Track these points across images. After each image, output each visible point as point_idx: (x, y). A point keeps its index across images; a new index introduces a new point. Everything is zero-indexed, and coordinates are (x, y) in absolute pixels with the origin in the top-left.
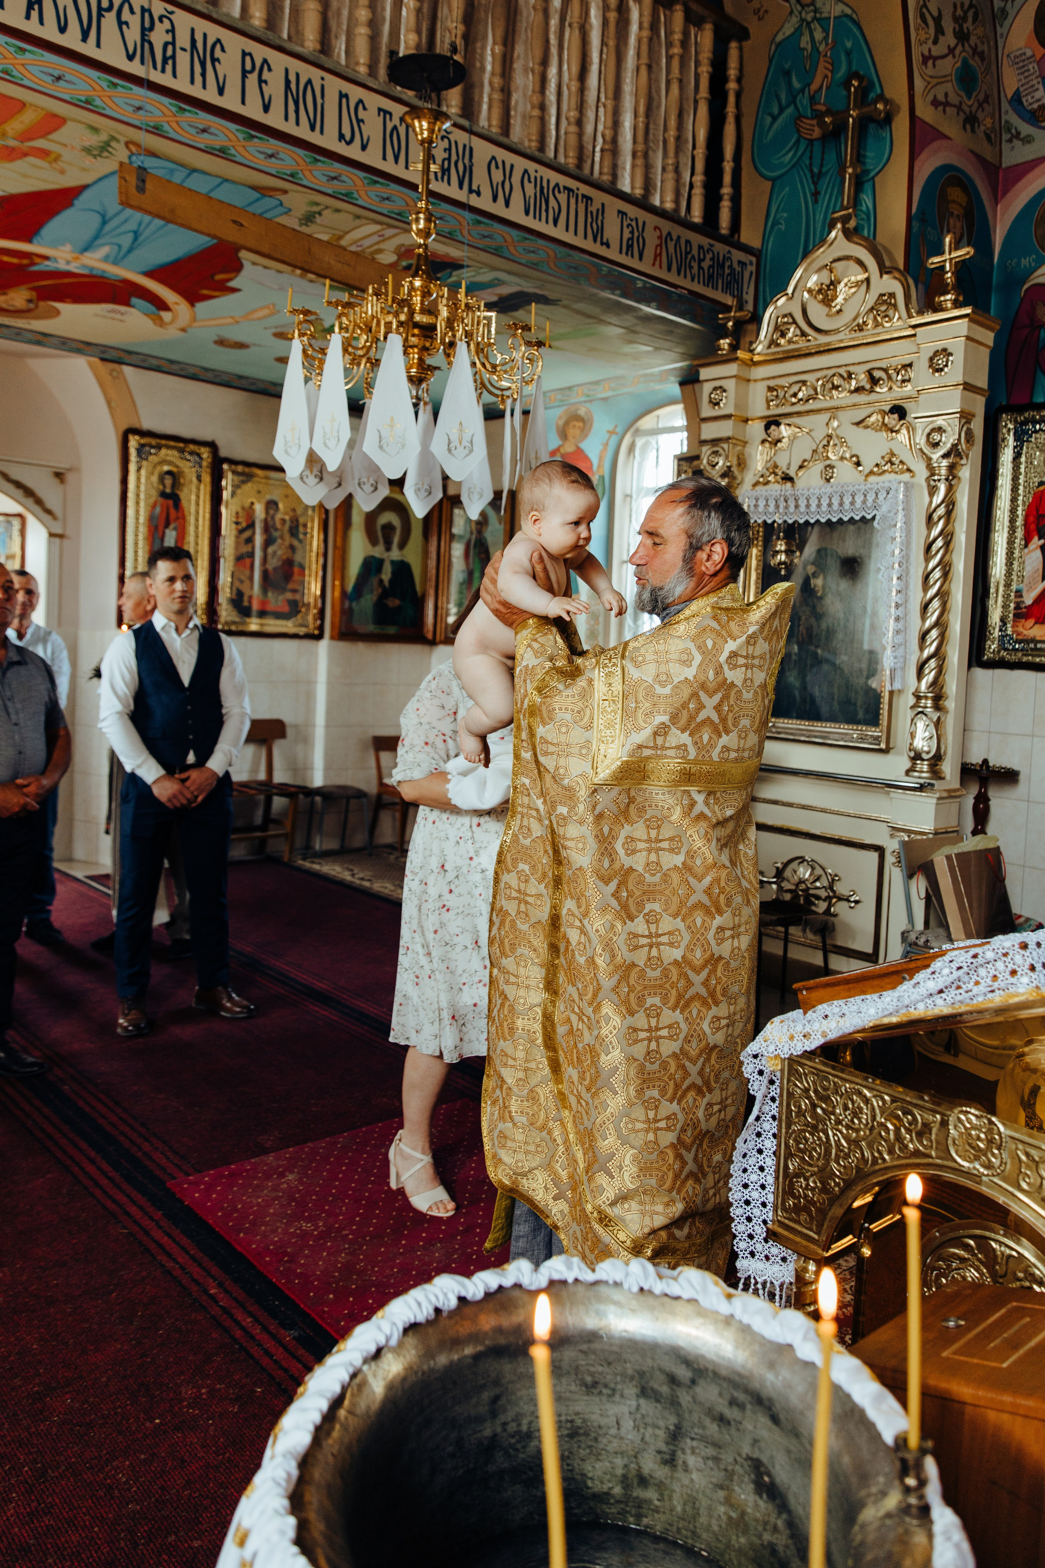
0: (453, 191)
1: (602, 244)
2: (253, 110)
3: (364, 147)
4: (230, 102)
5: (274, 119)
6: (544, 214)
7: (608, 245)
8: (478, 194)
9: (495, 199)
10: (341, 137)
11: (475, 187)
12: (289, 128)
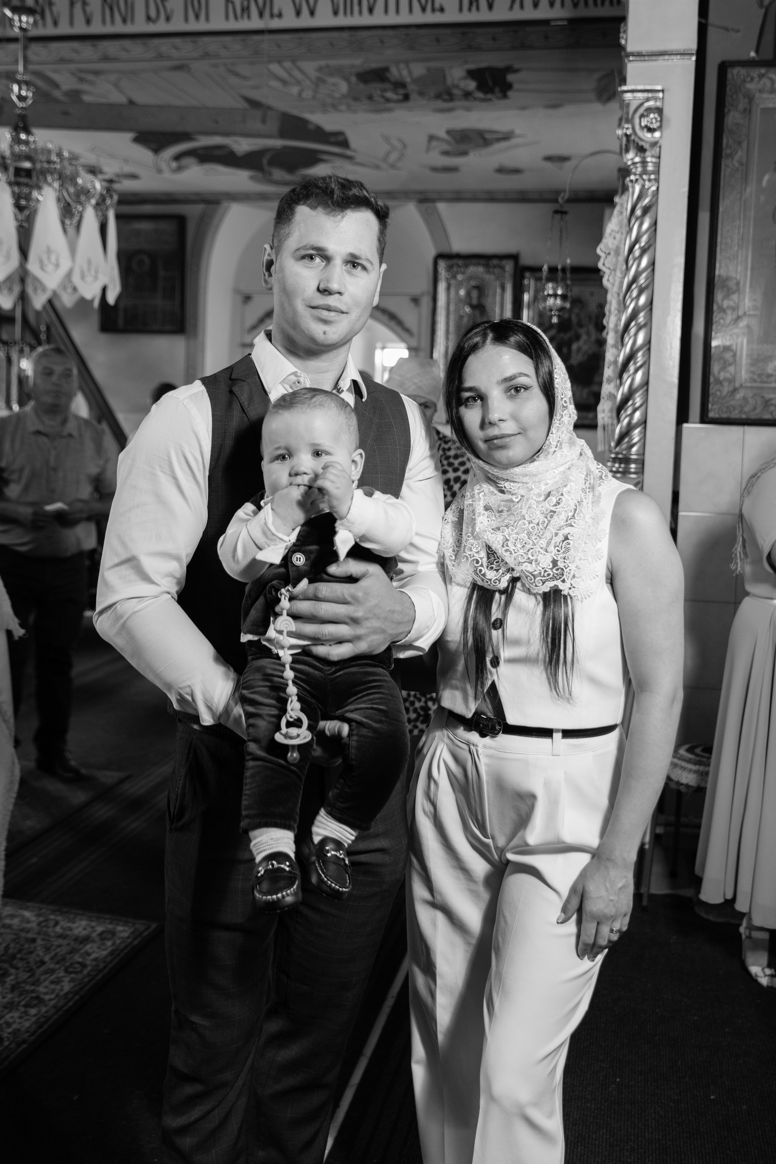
0: (255, 23)
1: (433, 10)
2: (80, 28)
3: (168, 19)
4: (64, 29)
5: (97, 28)
6: (356, 8)
7: (442, 10)
8: (280, 15)
9: (298, 13)
10: (149, 18)
11: (276, 11)
12: (109, 29)
